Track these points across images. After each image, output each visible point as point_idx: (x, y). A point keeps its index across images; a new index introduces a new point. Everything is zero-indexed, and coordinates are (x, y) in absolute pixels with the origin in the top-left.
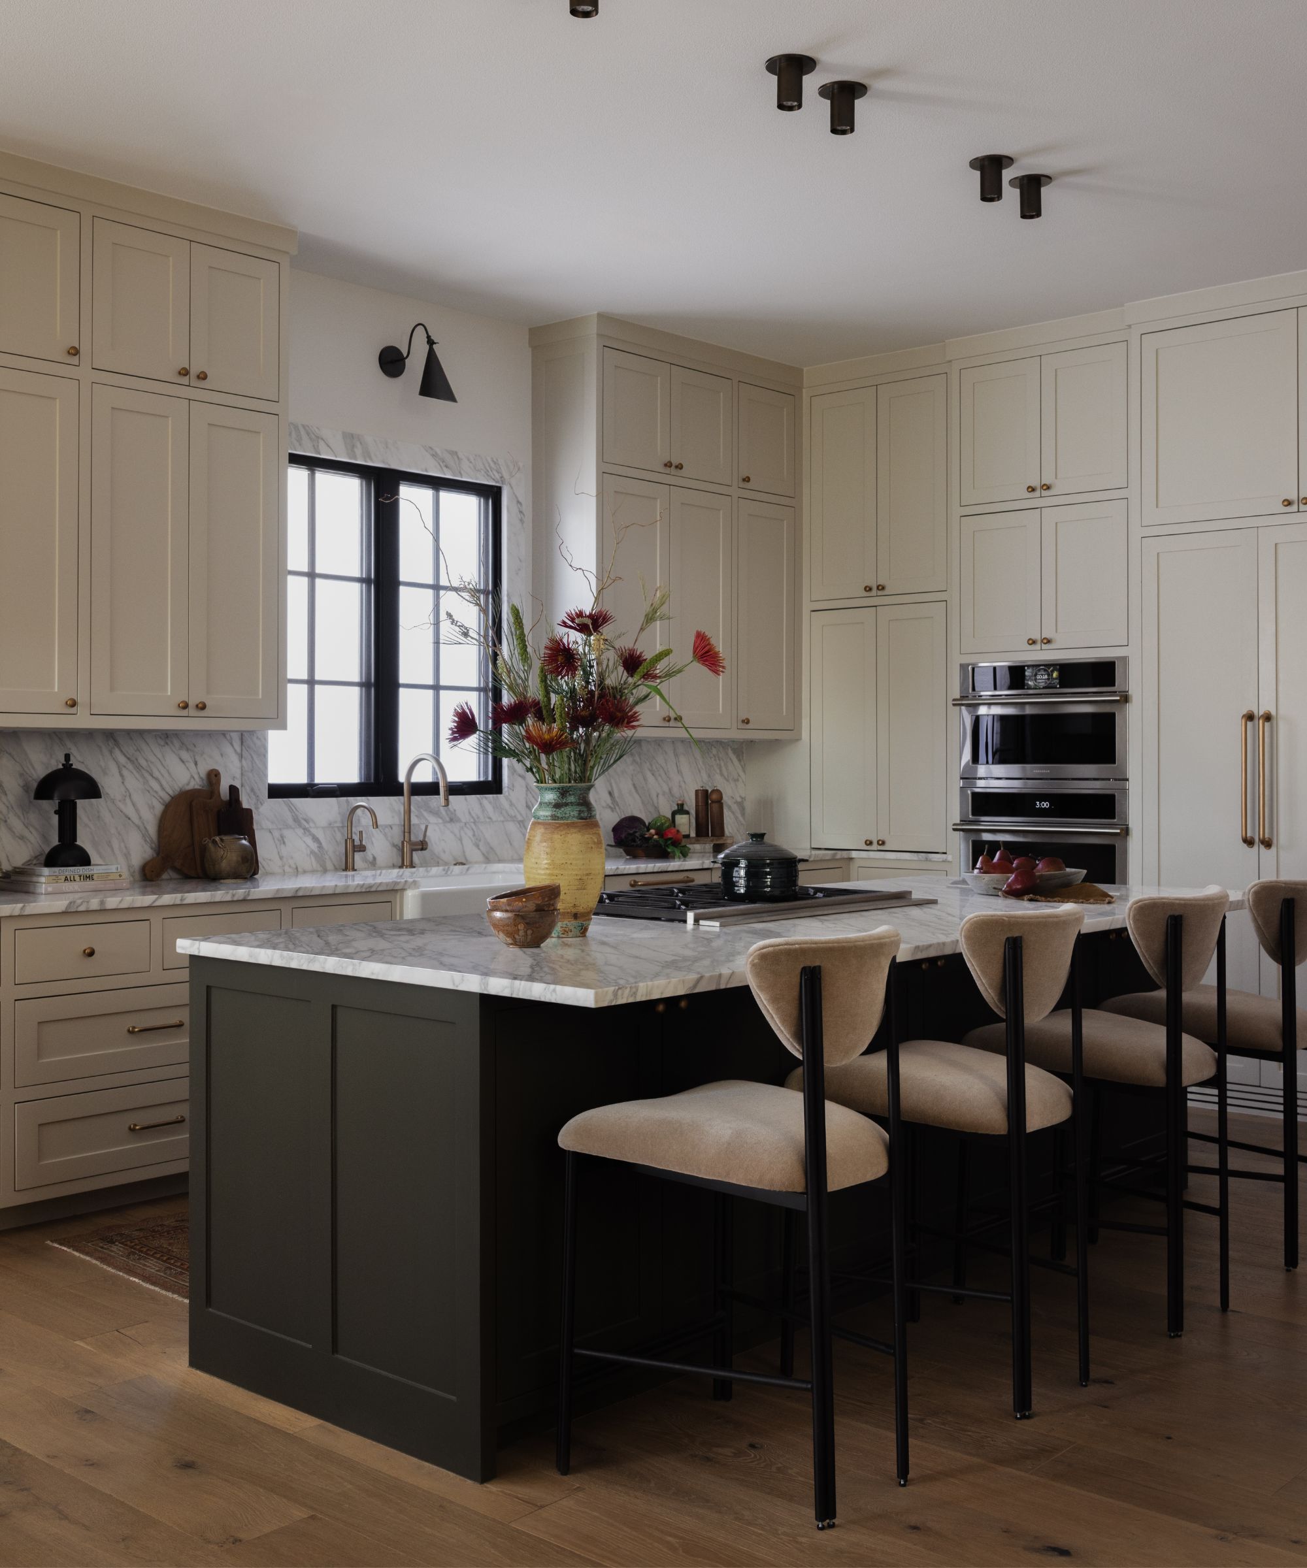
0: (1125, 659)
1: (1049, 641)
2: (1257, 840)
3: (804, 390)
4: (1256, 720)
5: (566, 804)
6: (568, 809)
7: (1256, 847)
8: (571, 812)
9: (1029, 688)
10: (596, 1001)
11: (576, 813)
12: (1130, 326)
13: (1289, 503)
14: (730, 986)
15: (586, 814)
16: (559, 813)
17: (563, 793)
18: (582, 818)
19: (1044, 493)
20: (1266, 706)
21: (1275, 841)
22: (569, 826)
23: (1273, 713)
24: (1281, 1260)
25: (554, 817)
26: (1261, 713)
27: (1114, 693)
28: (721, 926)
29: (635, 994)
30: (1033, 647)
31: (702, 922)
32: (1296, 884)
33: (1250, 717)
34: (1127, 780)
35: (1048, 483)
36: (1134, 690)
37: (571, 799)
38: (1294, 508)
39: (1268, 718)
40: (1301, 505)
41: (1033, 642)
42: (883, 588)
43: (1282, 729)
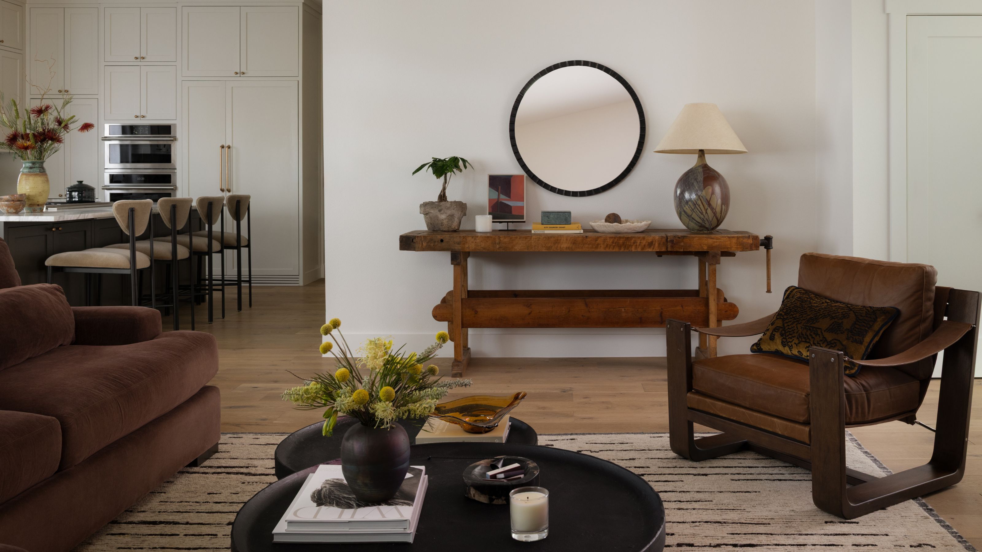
0: (175, 125)
1: (144, 117)
2: (225, 190)
3: (26, 5)
4: (225, 148)
5: (34, 168)
6: (35, 169)
7: (225, 192)
8: (37, 170)
9: (135, 134)
10: (55, 220)
11: (38, 171)
12: (178, 3)
13: (237, 73)
14: (87, 218)
15: (42, 171)
16: (32, 170)
17: (34, 163)
18: (41, 172)
19: (142, 60)
20: (228, 143)
21: (231, 190)
22: (37, 174)
23: (231, 145)
24: (236, 307)
25: (29, 172)
26: (227, 145)
27: (170, 137)
28: (57, 209)
29: (64, 218)
30: (137, 119)
31: (49, 209)
32: (241, 195)
33: (223, 147)
34: (176, 169)
35: (143, 56)
36: (178, 136)
37: (37, 165)
38: (239, 75)
39: (229, 147)
40: (241, 74)
41: (137, 117)
42: (68, 91)
43: (234, 151)
